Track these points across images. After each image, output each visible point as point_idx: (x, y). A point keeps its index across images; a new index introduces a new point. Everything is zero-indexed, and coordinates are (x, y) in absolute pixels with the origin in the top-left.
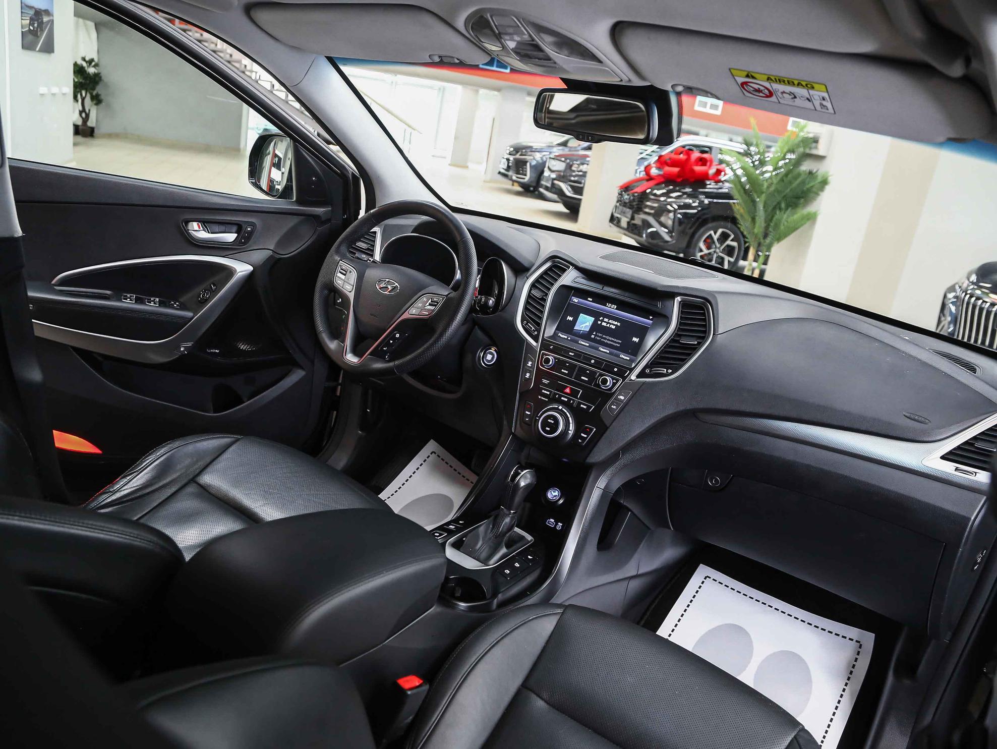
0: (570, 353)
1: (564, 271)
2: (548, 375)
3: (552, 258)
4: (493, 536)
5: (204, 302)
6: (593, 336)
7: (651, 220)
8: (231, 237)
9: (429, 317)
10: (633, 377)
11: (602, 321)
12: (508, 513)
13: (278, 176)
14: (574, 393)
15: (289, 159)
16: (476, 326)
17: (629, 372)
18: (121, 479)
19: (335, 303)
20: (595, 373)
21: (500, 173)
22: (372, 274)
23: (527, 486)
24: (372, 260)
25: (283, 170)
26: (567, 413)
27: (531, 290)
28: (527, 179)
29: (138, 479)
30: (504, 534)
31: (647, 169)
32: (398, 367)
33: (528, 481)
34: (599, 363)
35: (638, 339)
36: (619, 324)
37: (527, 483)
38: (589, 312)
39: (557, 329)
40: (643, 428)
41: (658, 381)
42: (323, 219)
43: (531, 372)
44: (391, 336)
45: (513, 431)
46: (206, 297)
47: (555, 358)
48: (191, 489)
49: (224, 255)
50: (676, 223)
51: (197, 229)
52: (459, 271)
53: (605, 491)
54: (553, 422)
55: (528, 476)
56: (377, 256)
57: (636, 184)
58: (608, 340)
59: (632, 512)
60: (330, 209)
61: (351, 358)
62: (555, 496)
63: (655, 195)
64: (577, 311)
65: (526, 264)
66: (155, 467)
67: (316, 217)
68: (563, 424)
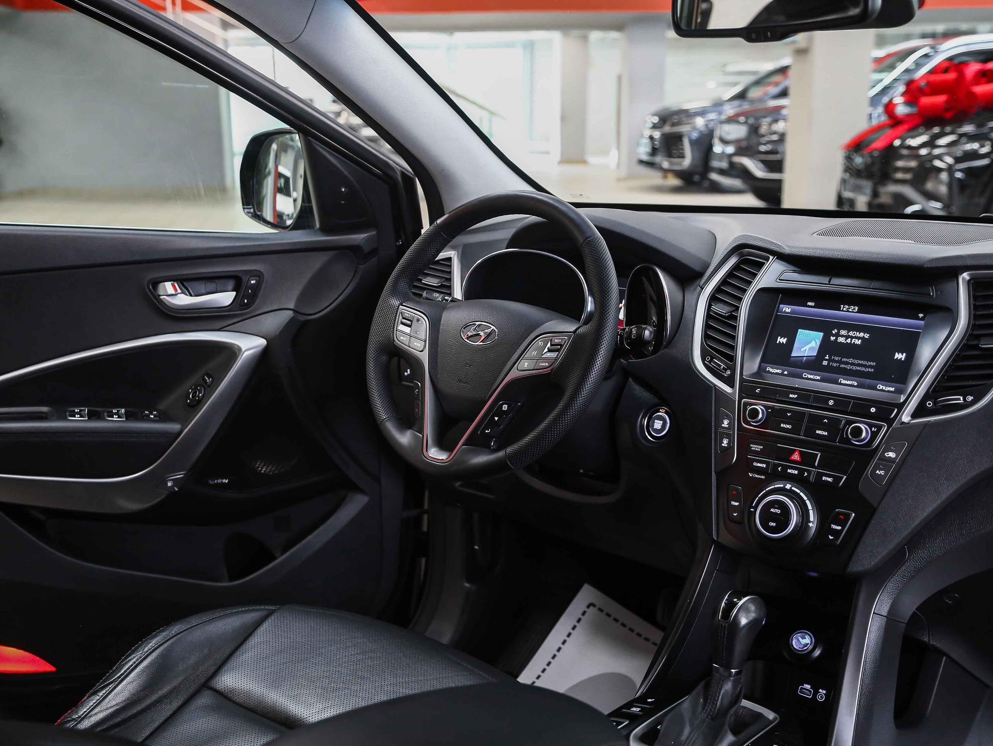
0: (791, 396)
1: (760, 265)
2: (758, 437)
3: (738, 249)
4: (707, 717)
5: (197, 405)
6: (825, 363)
7: (908, 191)
8: (226, 298)
9: (552, 370)
10: (906, 418)
11: (837, 335)
12: (726, 674)
13: (287, 206)
14: (807, 460)
15: (301, 176)
16: (630, 379)
17: (896, 410)
18: (89, 697)
19: (401, 377)
20: (838, 421)
21: (641, 162)
22: (452, 318)
23: (752, 624)
24: (450, 299)
25: (294, 194)
26: (802, 494)
27: (710, 306)
28: (686, 162)
29: (116, 695)
30: (724, 712)
31: (889, 108)
32: (512, 457)
33: (753, 615)
34: (843, 403)
35: (904, 354)
36: (867, 336)
37: (751, 618)
38: (811, 324)
39: (762, 361)
40: (939, 502)
41: (950, 418)
42: (367, 250)
43: (729, 436)
44: (495, 409)
45: (715, 537)
46: (198, 396)
47: (767, 407)
48: (205, 699)
49: (219, 327)
50: (956, 189)
51: (174, 292)
52: (590, 299)
53: (891, 619)
54: (778, 511)
55: (752, 608)
56: (458, 293)
57: (874, 136)
58: (853, 364)
59: (948, 656)
60: (374, 233)
61: (436, 454)
62: (806, 645)
63: (909, 148)
64: (792, 326)
65: (697, 267)
66: (143, 671)
67: (354, 249)
68: (798, 513)
